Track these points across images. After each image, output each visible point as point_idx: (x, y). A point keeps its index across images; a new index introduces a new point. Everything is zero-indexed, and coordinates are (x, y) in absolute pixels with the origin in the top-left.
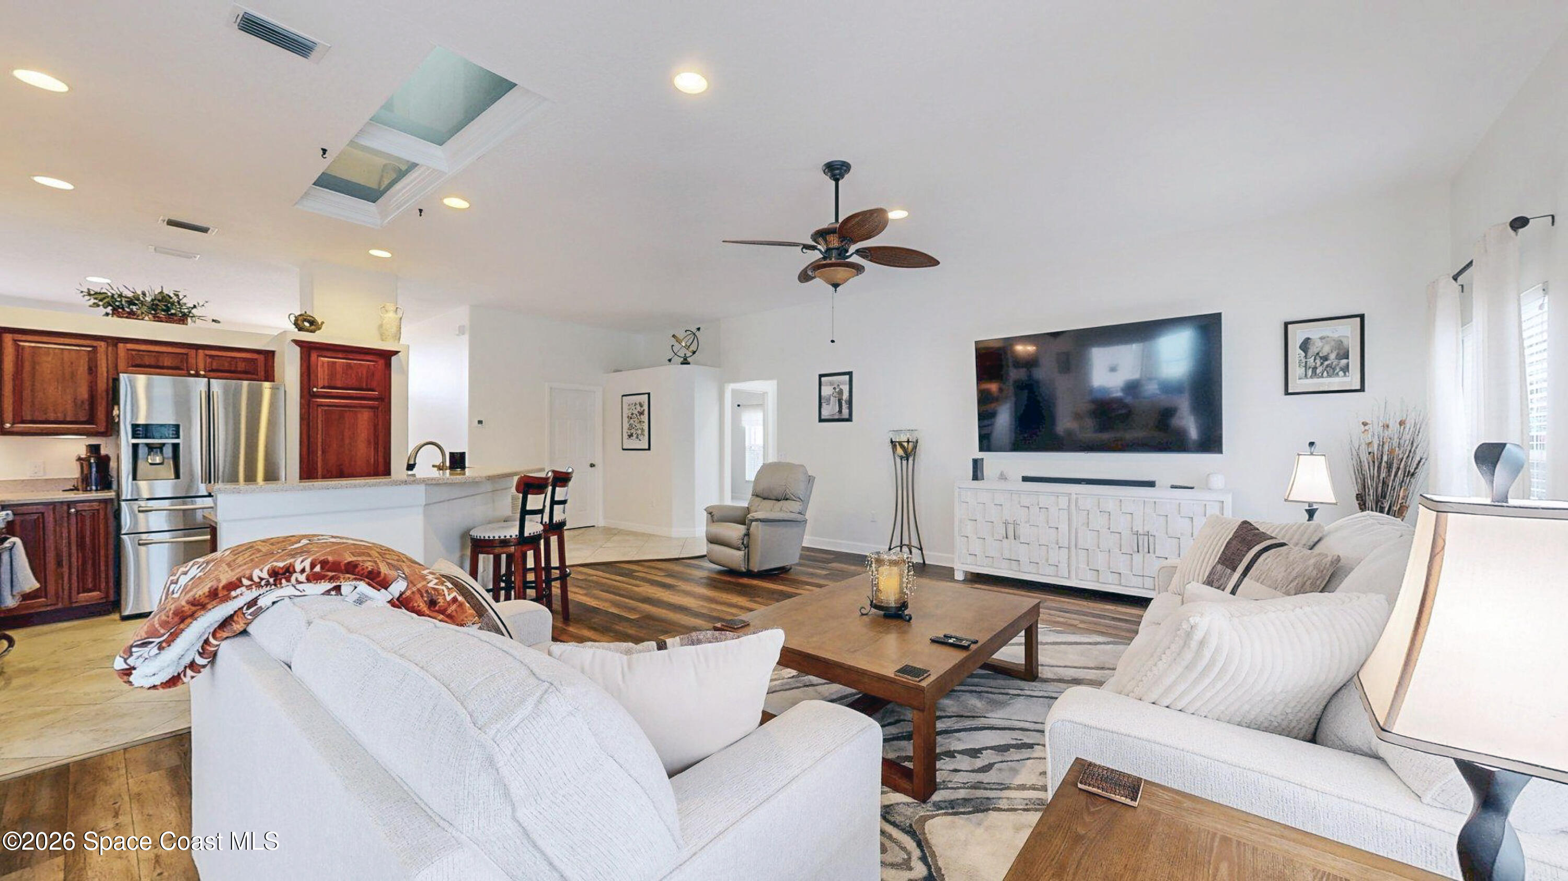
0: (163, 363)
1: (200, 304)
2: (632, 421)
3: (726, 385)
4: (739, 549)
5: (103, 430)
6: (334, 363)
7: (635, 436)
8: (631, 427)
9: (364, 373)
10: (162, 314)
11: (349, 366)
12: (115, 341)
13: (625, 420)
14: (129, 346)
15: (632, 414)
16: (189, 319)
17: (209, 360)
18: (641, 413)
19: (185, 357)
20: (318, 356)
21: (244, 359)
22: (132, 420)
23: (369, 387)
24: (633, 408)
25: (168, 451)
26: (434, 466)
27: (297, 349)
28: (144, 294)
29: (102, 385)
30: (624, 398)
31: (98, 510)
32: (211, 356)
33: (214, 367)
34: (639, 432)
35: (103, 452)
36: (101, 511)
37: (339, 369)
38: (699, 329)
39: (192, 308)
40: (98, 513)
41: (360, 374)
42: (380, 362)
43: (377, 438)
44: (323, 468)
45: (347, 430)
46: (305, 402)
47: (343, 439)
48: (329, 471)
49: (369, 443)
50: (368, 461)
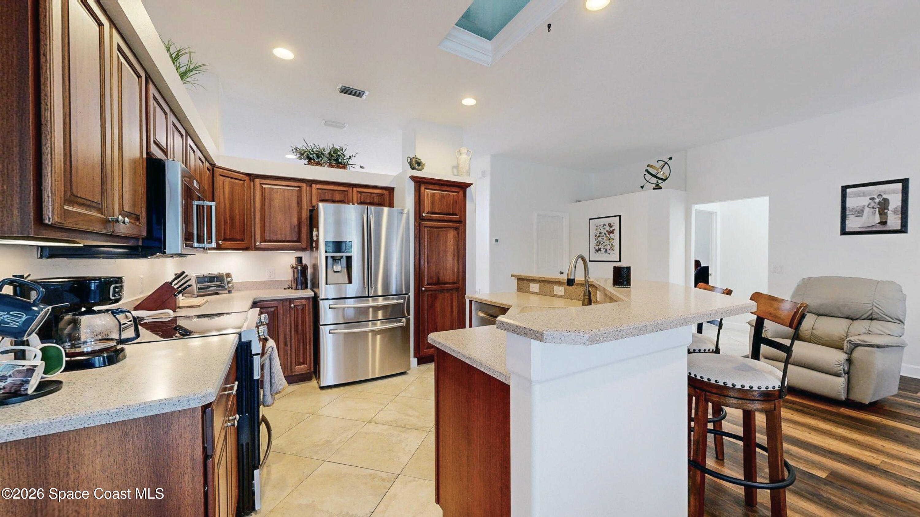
0: (335, 198)
1: (354, 156)
2: (600, 239)
3: (693, 205)
4: (837, 375)
5: (304, 246)
6: (434, 194)
7: (603, 251)
8: (599, 243)
9: (451, 201)
10: (334, 163)
11: (443, 195)
12: (310, 182)
13: (593, 238)
14: (319, 186)
15: (600, 233)
16: (348, 166)
17: (359, 195)
18: (612, 232)
19: (346, 193)
20: (425, 188)
21: (378, 194)
22: (324, 239)
23: (454, 213)
24: (602, 228)
25: (344, 261)
26: (512, 276)
27: (412, 184)
28: (324, 150)
29: (305, 214)
30: (591, 220)
31: (305, 305)
32: (360, 192)
33: (362, 201)
34: (609, 247)
35: (304, 262)
36: (307, 305)
37: (437, 198)
38: (671, 158)
39: (349, 159)
40: (305, 307)
41: (449, 202)
42: (460, 193)
43: (458, 252)
44: (428, 275)
45: (441, 246)
46: (417, 225)
47: (439, 253)
48: (431, 278)
49: (454, 256)
50: (453, 270)
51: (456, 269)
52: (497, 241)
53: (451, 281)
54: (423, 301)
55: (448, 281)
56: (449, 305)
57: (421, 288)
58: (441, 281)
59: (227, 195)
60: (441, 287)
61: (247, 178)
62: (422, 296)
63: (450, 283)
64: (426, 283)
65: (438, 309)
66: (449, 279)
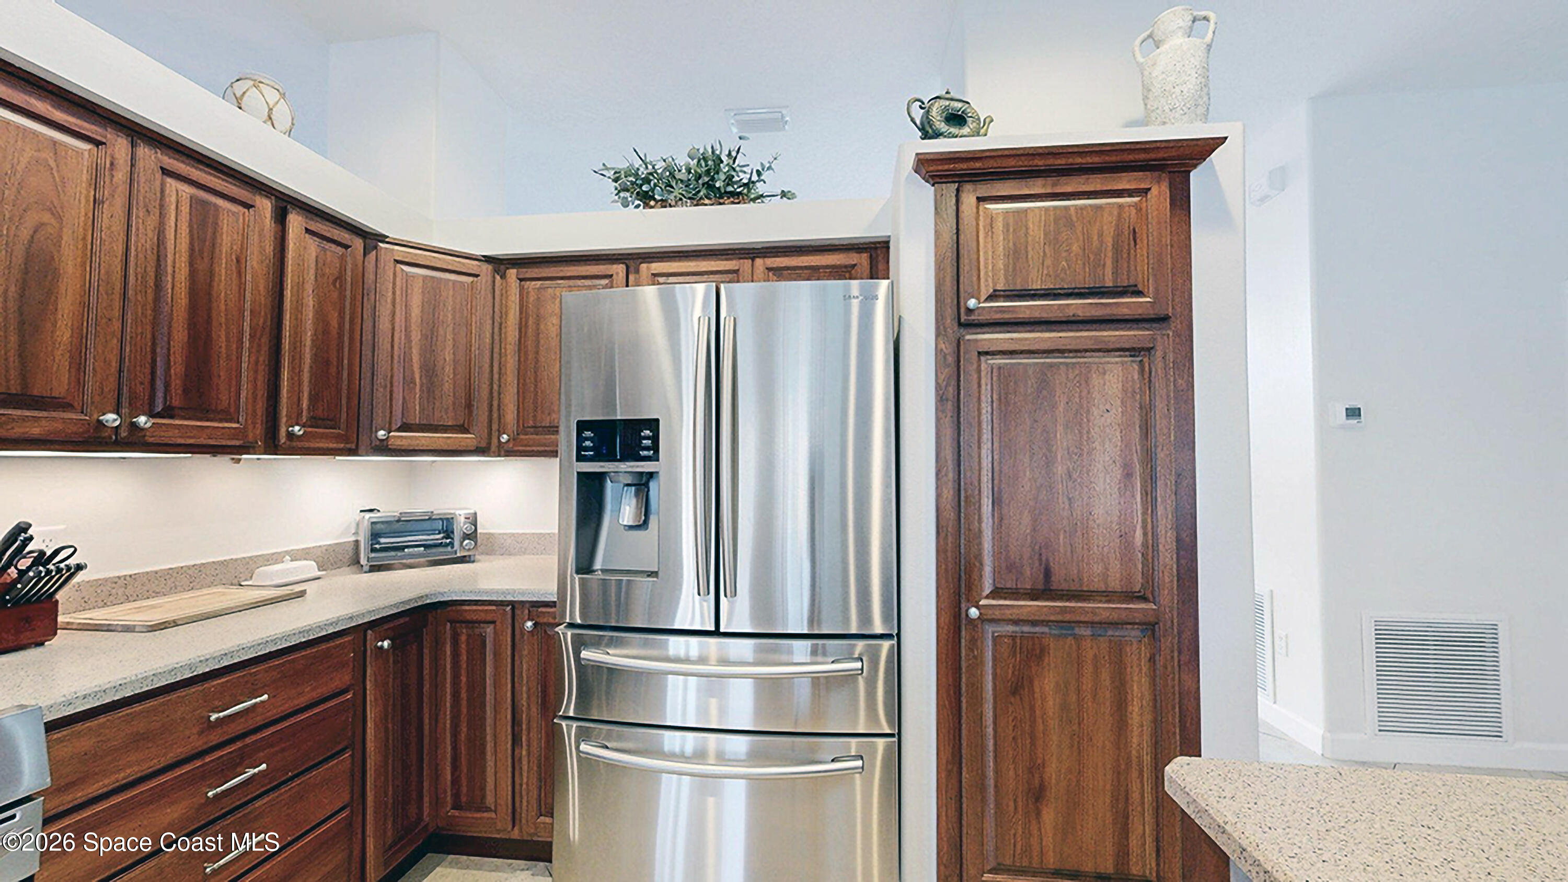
6: (1022, 215)
9: (1109, 235)
19: (733, 276)
20: (982, 200)
23: (1125, 282)
27: (928, 193)
28: (676, 163)
41: (1095, 243)
42: (1155, 191)
43: (1149, 458)
44: (996, 555)
45: (1060, 429)
46: (948, 349)
47: (1049, 462)
48: (1010, 567)
49: (1128, 475)
50: (1125, 537)
51: (1139, 533)
52: (1353, 413)
53: (1115, 584)
54: (977, 662)
55: (1098, 585)
56: (1107, 695)
57: (963, 605)
58: (1058, 581)
59: (416, 312)
60: (1064, 610)
61: (487, 268)
62: (973, 641)
63: (1108, 595)
64: (988, 588)
65: (1052, 704)
66: (1105, 576)
